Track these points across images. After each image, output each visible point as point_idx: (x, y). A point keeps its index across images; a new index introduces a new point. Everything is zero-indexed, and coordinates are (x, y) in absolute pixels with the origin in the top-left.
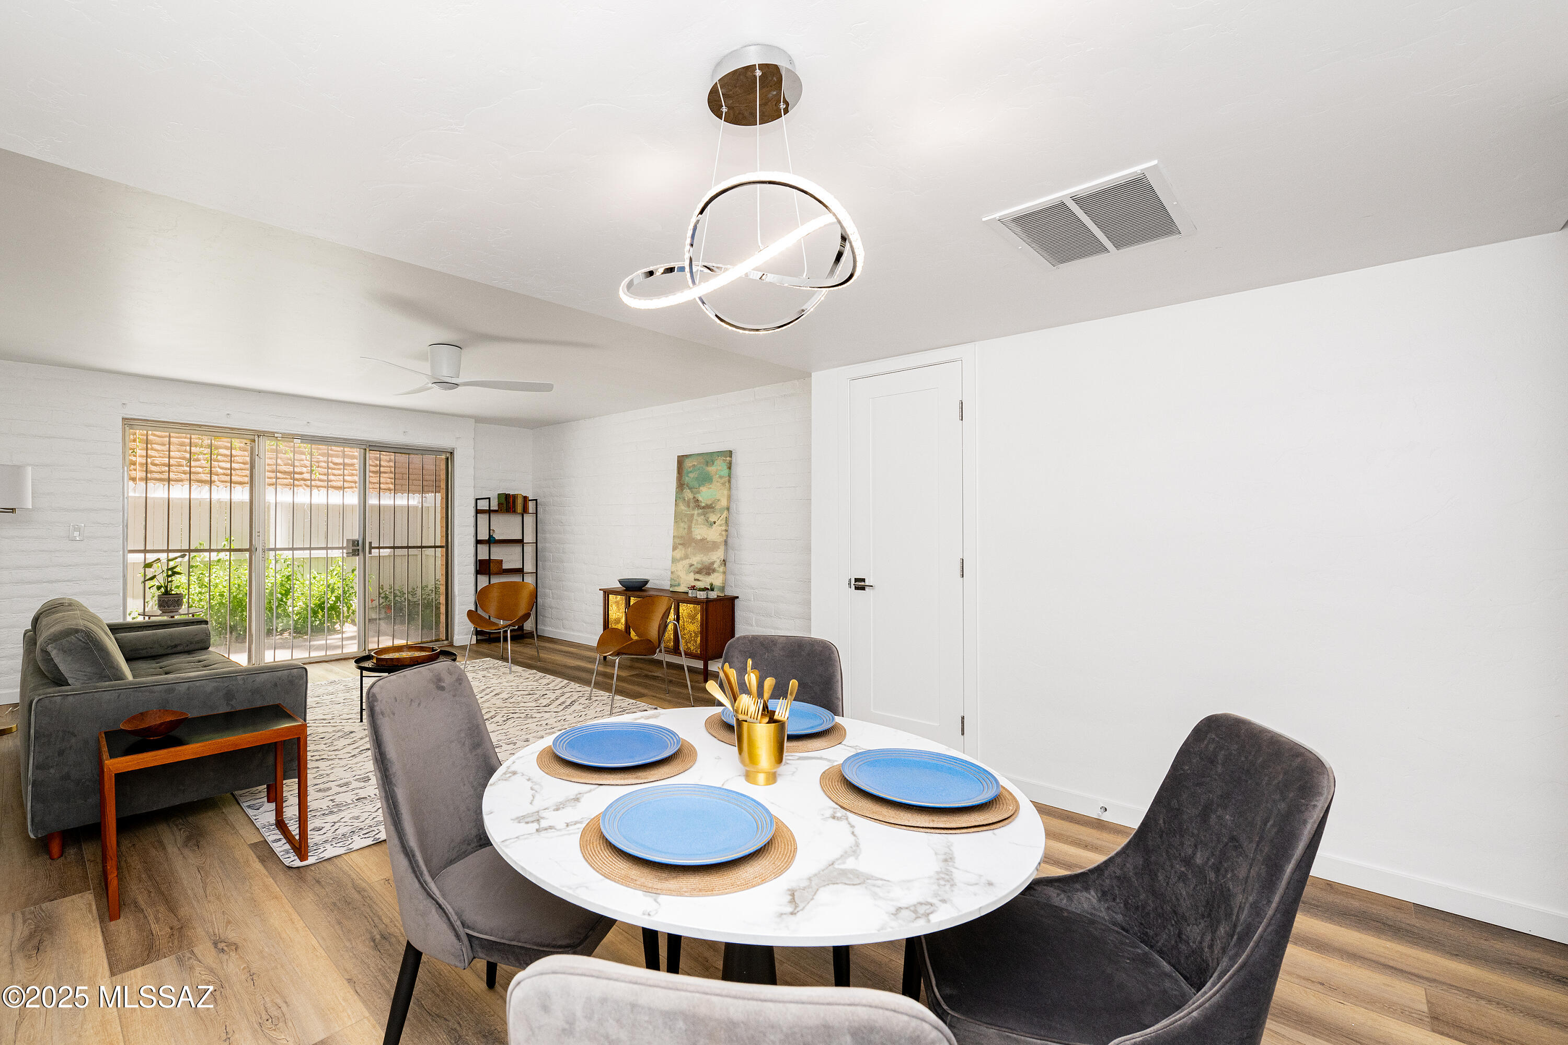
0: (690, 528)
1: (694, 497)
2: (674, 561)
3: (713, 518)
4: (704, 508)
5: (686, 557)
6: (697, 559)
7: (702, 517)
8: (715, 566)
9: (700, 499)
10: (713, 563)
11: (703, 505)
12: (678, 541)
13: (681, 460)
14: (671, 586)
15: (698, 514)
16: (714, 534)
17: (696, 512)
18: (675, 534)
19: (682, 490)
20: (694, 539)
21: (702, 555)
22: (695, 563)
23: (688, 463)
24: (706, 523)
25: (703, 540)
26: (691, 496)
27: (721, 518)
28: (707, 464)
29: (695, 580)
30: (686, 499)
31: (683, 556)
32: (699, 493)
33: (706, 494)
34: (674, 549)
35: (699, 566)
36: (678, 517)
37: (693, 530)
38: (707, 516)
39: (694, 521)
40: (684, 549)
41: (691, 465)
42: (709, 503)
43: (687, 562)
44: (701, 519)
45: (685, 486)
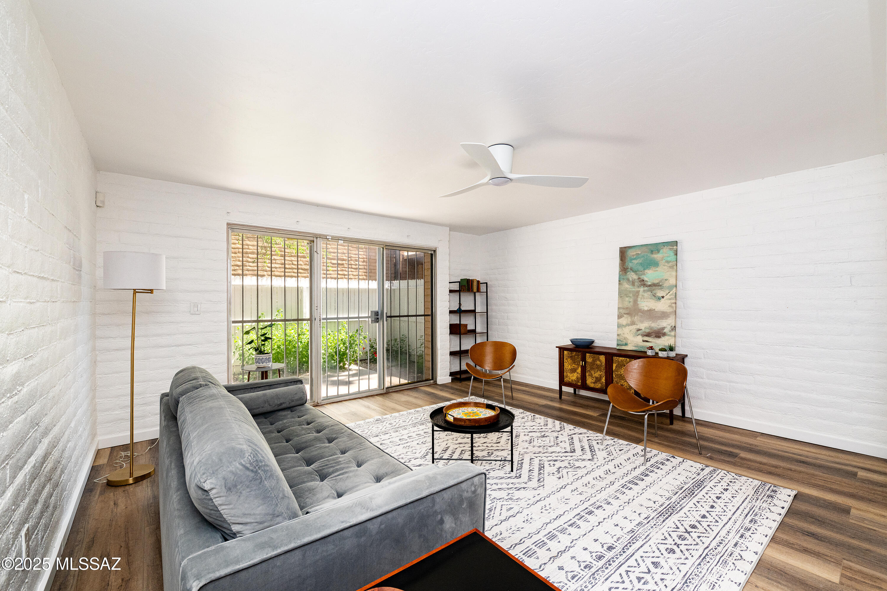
0: (635, 302)
1: (639, 278)
2: (619, 326)
3: (660, 293)
4: (650, 286)
5: (633, 323)
6: (645, 325)
7: (649, 293)
8: (665, 331)
9: (645, 279)
10: (663, 328)
11: (649, 283)
12: (622, 311)
13: (623, 252)
14: (618, 345)
15: (644, 291)
16: (662, 306)
17: (642, 289)
18: (621, 306)
19: (626, 273)
20: (640, 310)
21: (651, 322)
22: (643, 328)
23: (631, 253)
24: (653, 297)
25: (650, 311)
26: (635, 277)
27: (670, 294)
28: (652, 252)
29: (644, 341)
30: (631, 279)
31: (629, 323)
32: (644, 274)
33: (650, 276)
34: (620, 317)
35: (647, 331)
36: (622, 294)
37: (638, 303)
38: (654, 292)
39: (640, 296)
40: (630, 317)
41: (635, 253)
42: (656, 282)
43: (634, 327)
44: (647, 294)
45: (629, 270)
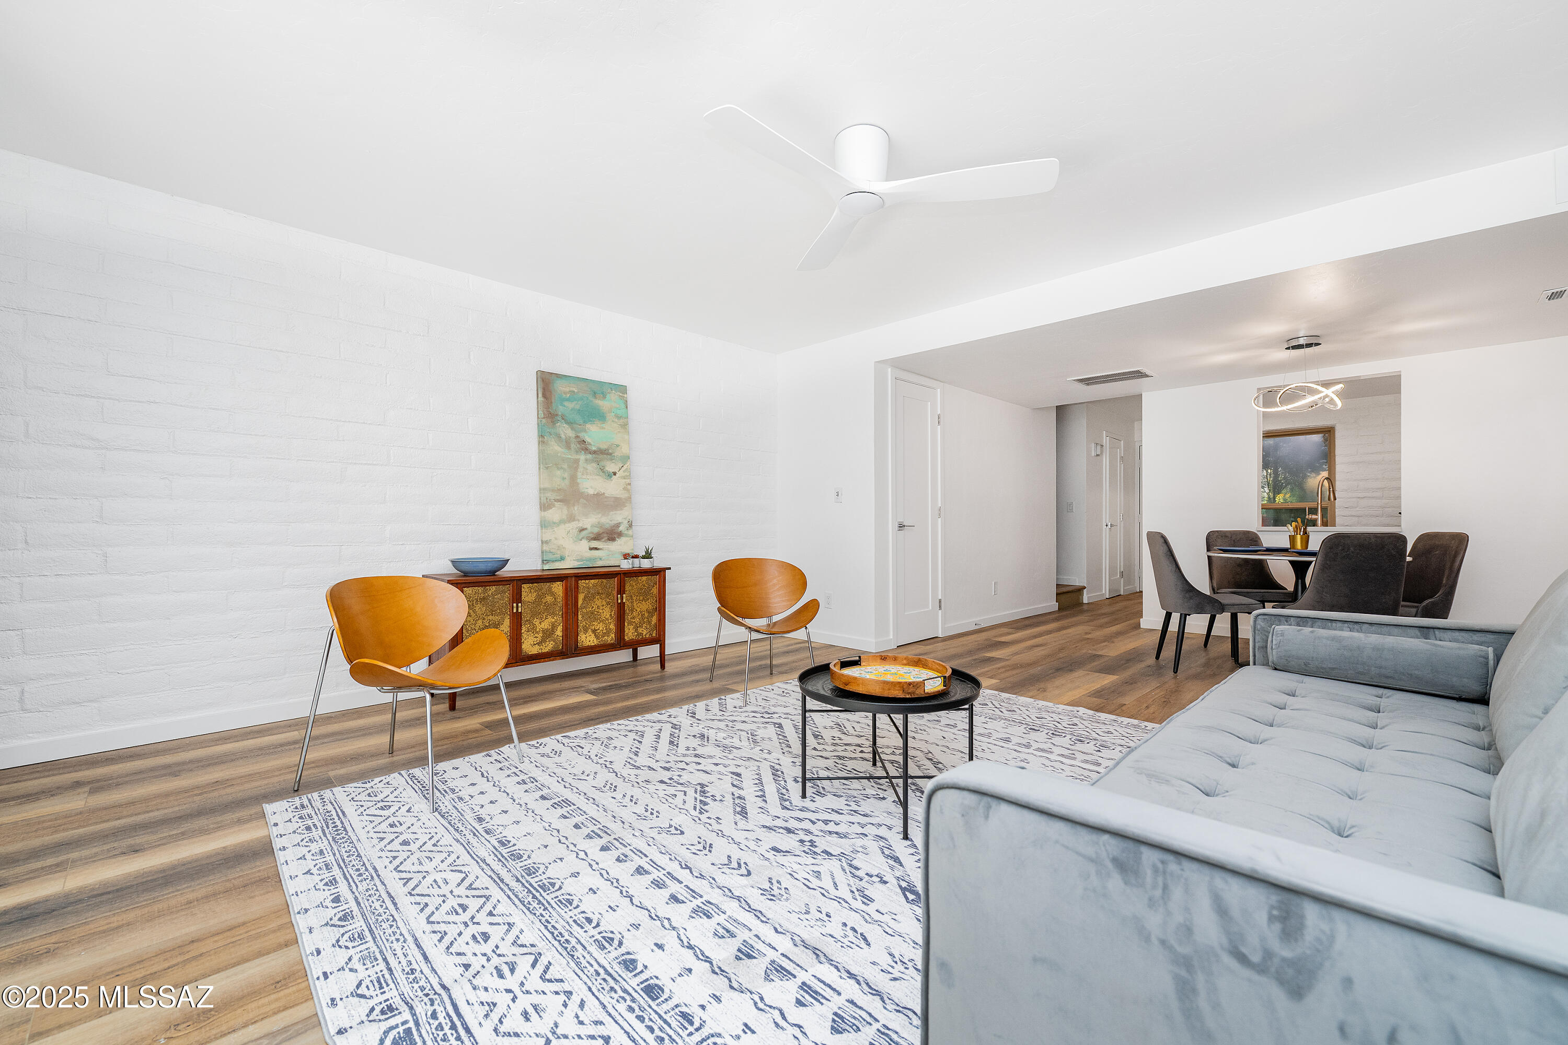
0: (573, 478)
1: (577, 437)
2: (544, 524)
3: (611, 467)
4: (595, 452)
5: (571, 518)
6: (592, 521)
7: (595, 465)
8: (621, 528)
9: (588, 439)
10: (618, 525)
11: (594, 449)
12: (551, 496)
13: (546, 380)
14: (544, 562)
15: (586, 460)
16: (612, 488)
17: (582, 457)
18: (547, 485)
19: (554, 423)
20: (582, 493)
21: (600, 515)
22: (588, 526)
23: (559, 386)
24: (601, 473)
25: (598, 495)
26: (570, 433)
27: (623, 469)
28: (595, 394)
29: (591, 549)
30: (563, 436)
31: (565, 517)
32: (585, 431)
33: (595, 435)
34: (544, 507)
35: (596, 530)
36: (546, 462)
37: (579, 481)
38: (602, 463)
39: (581, 469)
40: (565, 508)
41: (567, 390)
42: (604, 447)
43: (574, 525)
44: (592, 467)
45: (559, 418)
